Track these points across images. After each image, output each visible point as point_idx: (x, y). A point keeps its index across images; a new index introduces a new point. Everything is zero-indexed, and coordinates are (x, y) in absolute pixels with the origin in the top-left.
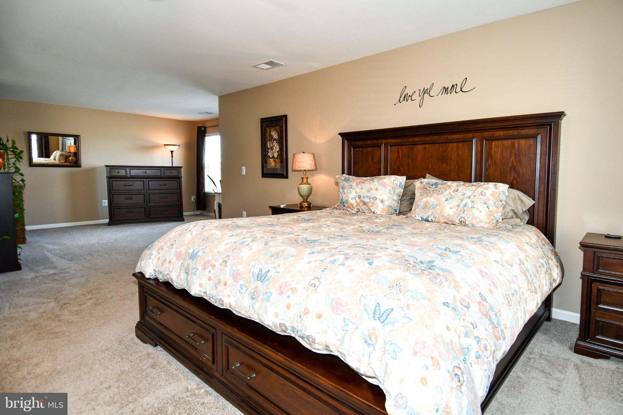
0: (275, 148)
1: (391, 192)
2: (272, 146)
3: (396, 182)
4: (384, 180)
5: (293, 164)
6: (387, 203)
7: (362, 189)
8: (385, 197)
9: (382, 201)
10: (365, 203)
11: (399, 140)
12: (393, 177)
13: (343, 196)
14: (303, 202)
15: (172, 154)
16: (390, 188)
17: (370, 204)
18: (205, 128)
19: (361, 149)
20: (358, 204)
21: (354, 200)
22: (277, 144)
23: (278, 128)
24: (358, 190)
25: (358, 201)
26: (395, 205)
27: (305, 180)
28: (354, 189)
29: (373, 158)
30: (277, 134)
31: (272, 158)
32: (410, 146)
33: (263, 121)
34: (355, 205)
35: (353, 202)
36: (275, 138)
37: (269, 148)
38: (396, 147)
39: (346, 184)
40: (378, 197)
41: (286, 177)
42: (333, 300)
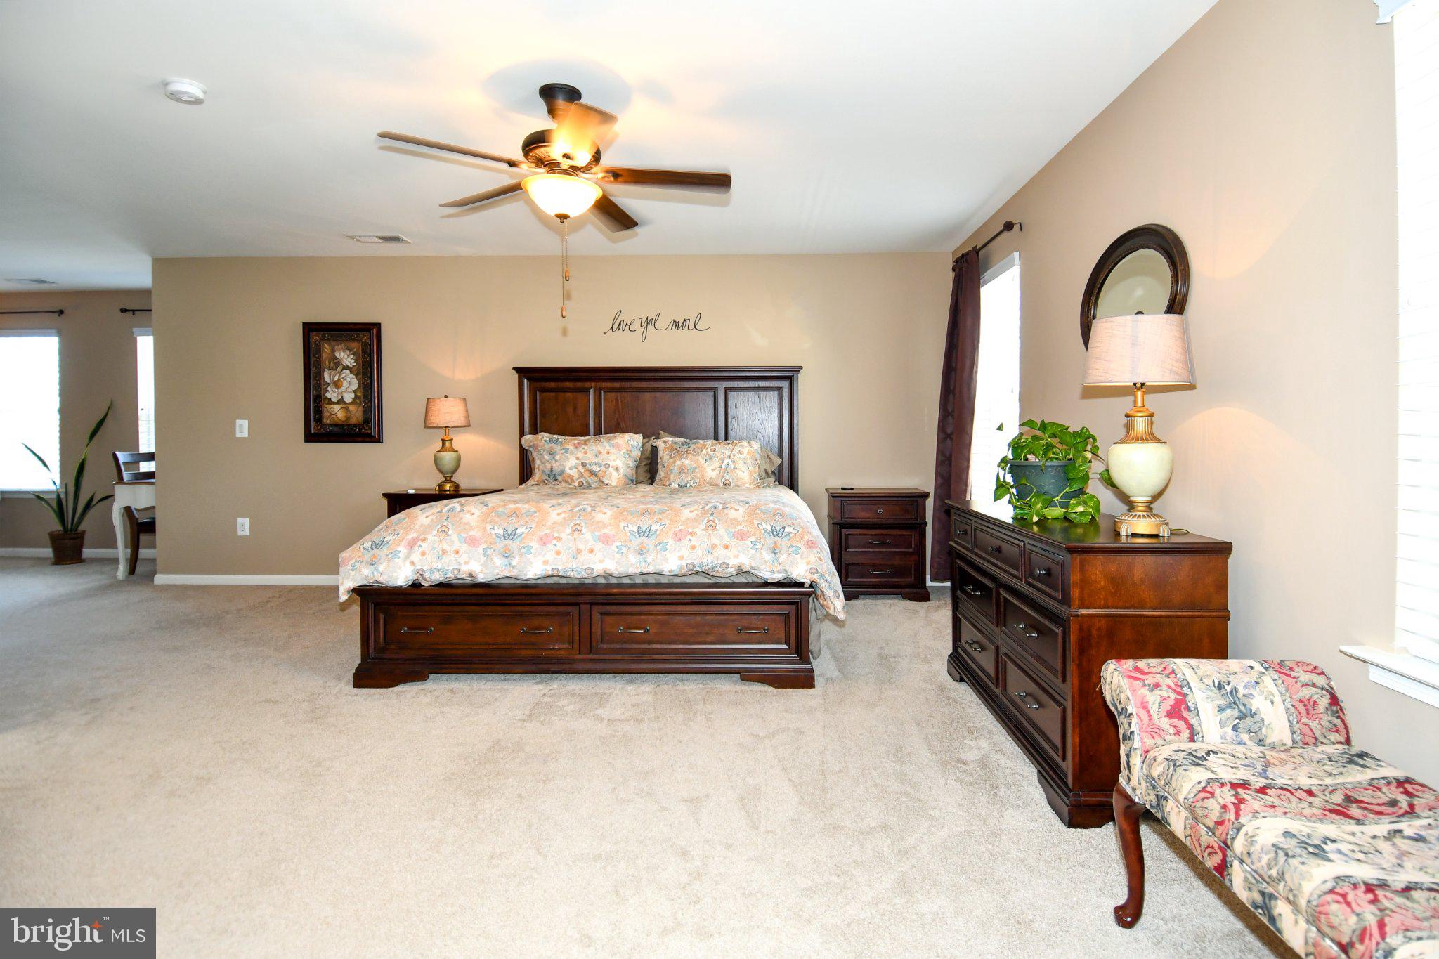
0: (345, 384)
1: (626, 457)
2: (339, 380)
3: (632, 443)
4: (616, 441)
5: (426, 416)
6: (622, 471)
7: (585, 453)
8: (619, 463)
9: (617, 469)
10: (592, 473)
11: (617, 385)
12: (627, 436)
13: (554, 465)
14: (445, 481)
16: (624, 451)
17: (601, 474)
19: (554, 394)
20: (581, 475)
21: (575, 470)
22: (352, 376)
23: (355, 345)
24: (580, 455)
25: (582, 471)
26: (631, 472)
27: (448, 444)
28: (572, 454)
29: (575, 409)
30: (352, 356)
31: (338, 403)
32: (633, 393)
33: (310, 329)
34: (576, 476)
35: (574, 473)
36: (349, 364)
37: (329, 384)
38: (613, 395)
39: (557, 448)
40: (612, 464)
41: (379, 440)
42: (735, 532)
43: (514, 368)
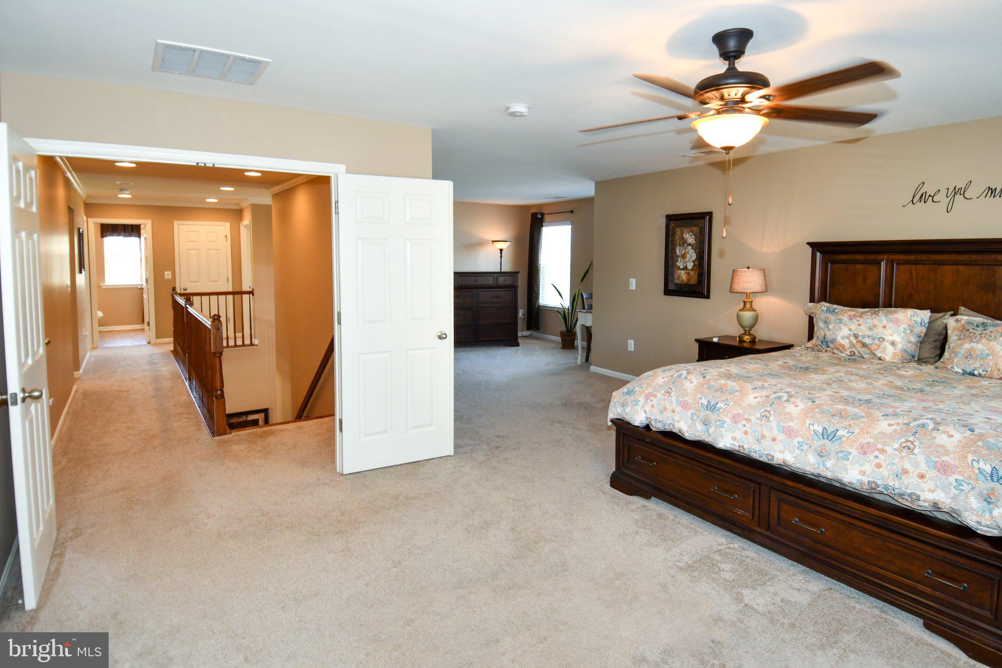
0: (688, 256)
1: (906, 332)
2: (685, 253)
3: (915, 318)
4: (896, 315)
5: (731, 283)
6: (900, 346)
7: (860, 325)
8: (897, 338)
9: (893, 344)
10: (864, 345)
11: (912, 257)
12: (910, 312)
13: (827, 333)
14: (745, 334)
15: (501, 253)
16: (905, 326)
17: (874, 347)
18: (543, 215)
19: (845, 266)
20: (852, 345)
21: (847, 340)
22: (693, 251)
23: (695, 229)
24: (853, 327)
25: (854, 342)
26: (911, 348)
27: (748, 306)
28: (845, 325)
29: (865, 280)
30: (693, 237)
31: (683, 269)
32: (931, 266)
33: (670, 218)
34: (847, 345)
35: (845, 342)
36: (691, 242)
37: (678, 256)
38: (908, 267)
39: (832, 317)
40: (886, 338)
41: (708, 297)
42: (937, 462)
43: (808, 243)
